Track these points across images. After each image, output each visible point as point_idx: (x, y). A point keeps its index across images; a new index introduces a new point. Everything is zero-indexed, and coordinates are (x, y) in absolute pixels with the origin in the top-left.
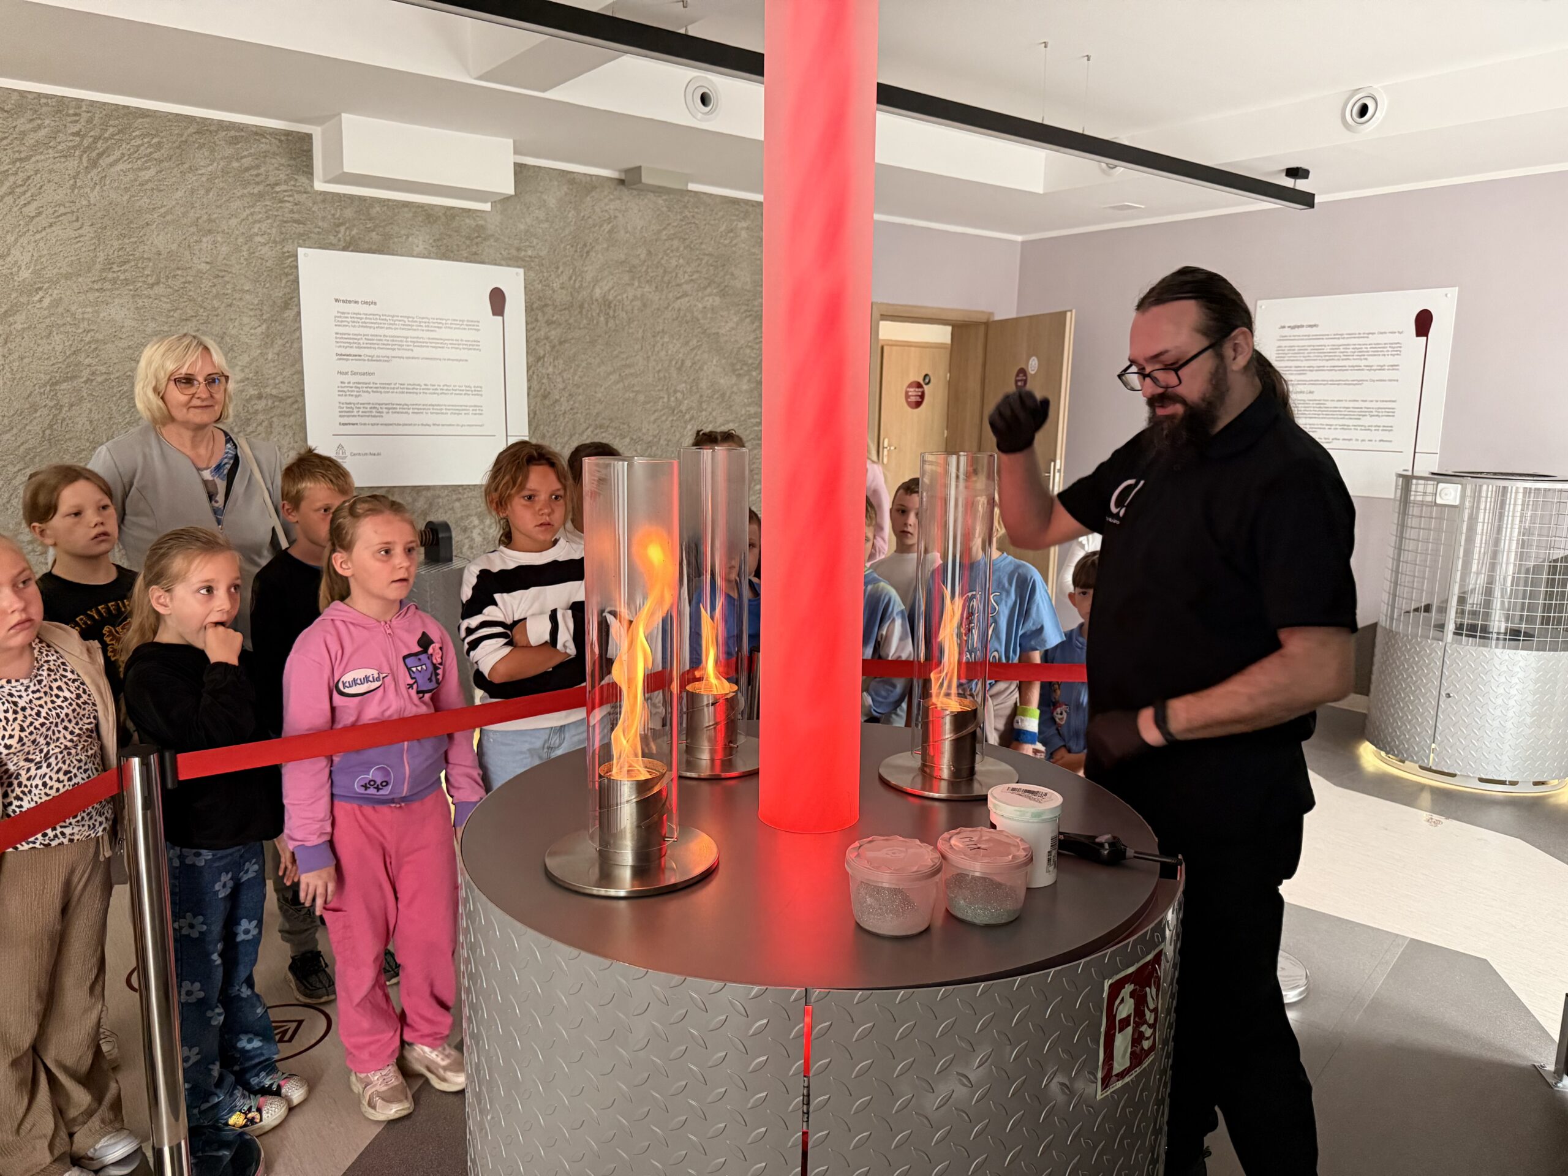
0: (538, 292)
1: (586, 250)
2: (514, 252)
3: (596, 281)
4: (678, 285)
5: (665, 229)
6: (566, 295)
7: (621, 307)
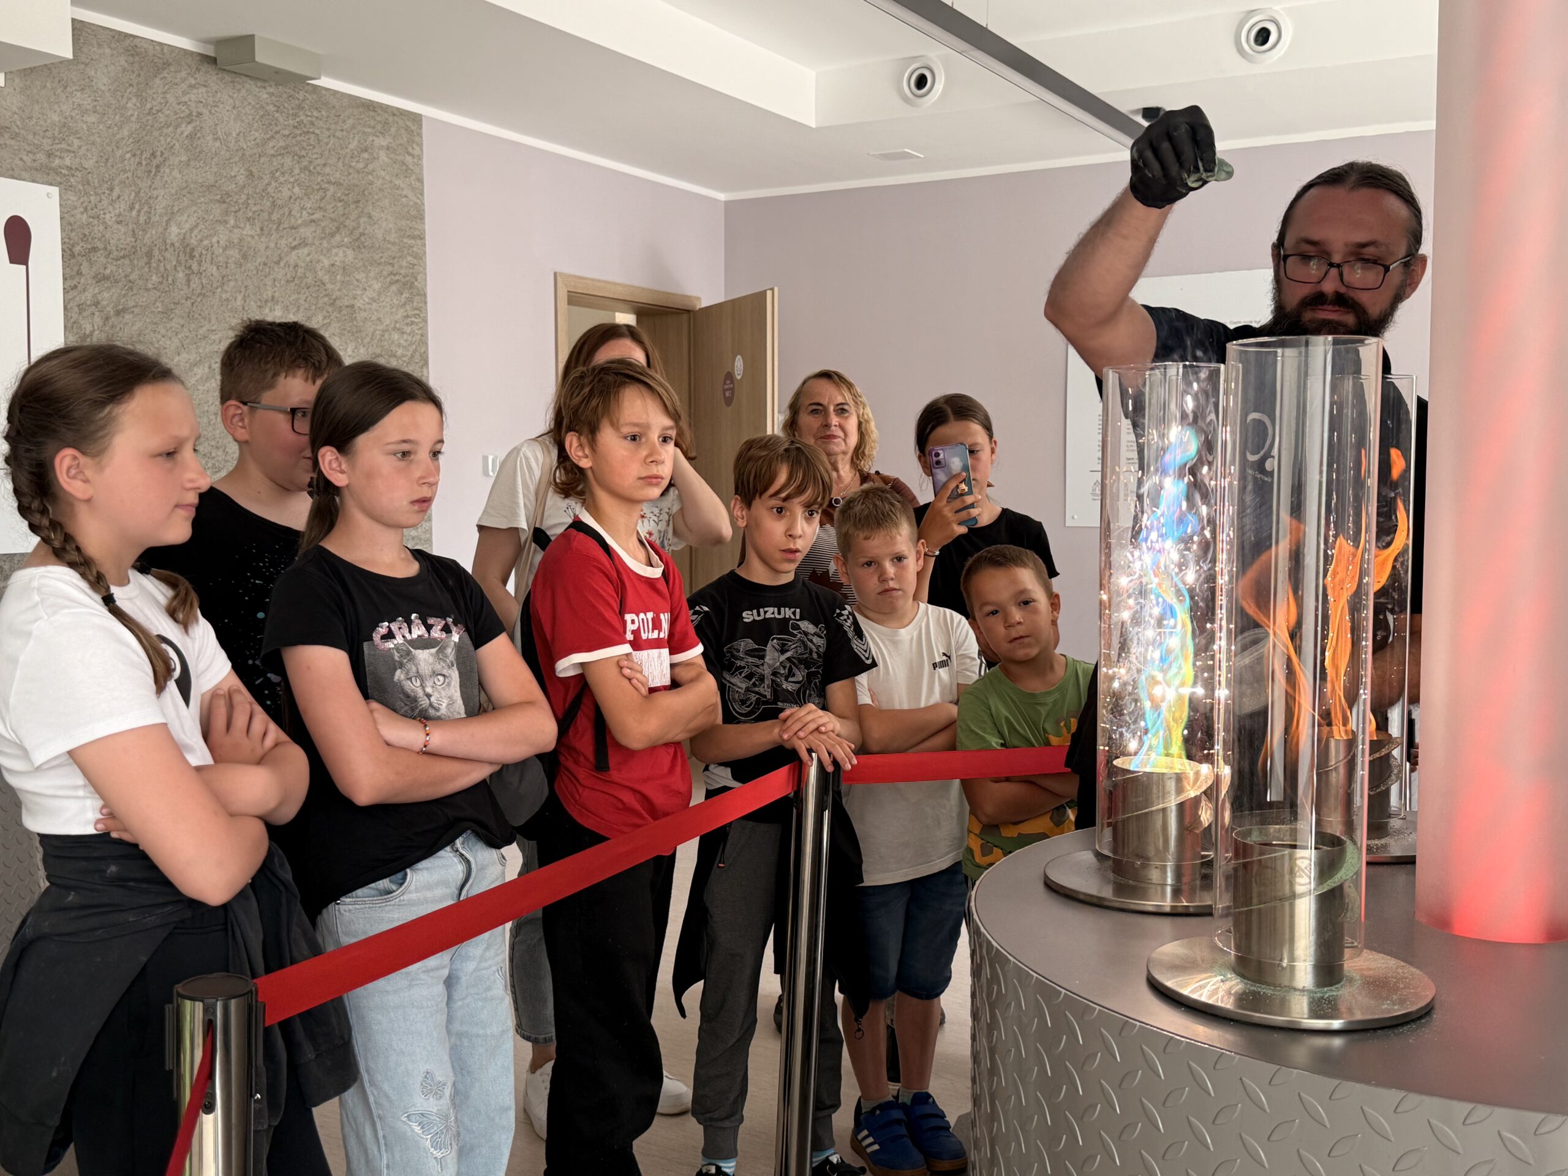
0: (82, 227)
1: (155, 162)
2: (42, 157)
3: (171, 215)
4: (292, 228)
5: (273, 137)
6: (125, 234)
7: (209, 256)
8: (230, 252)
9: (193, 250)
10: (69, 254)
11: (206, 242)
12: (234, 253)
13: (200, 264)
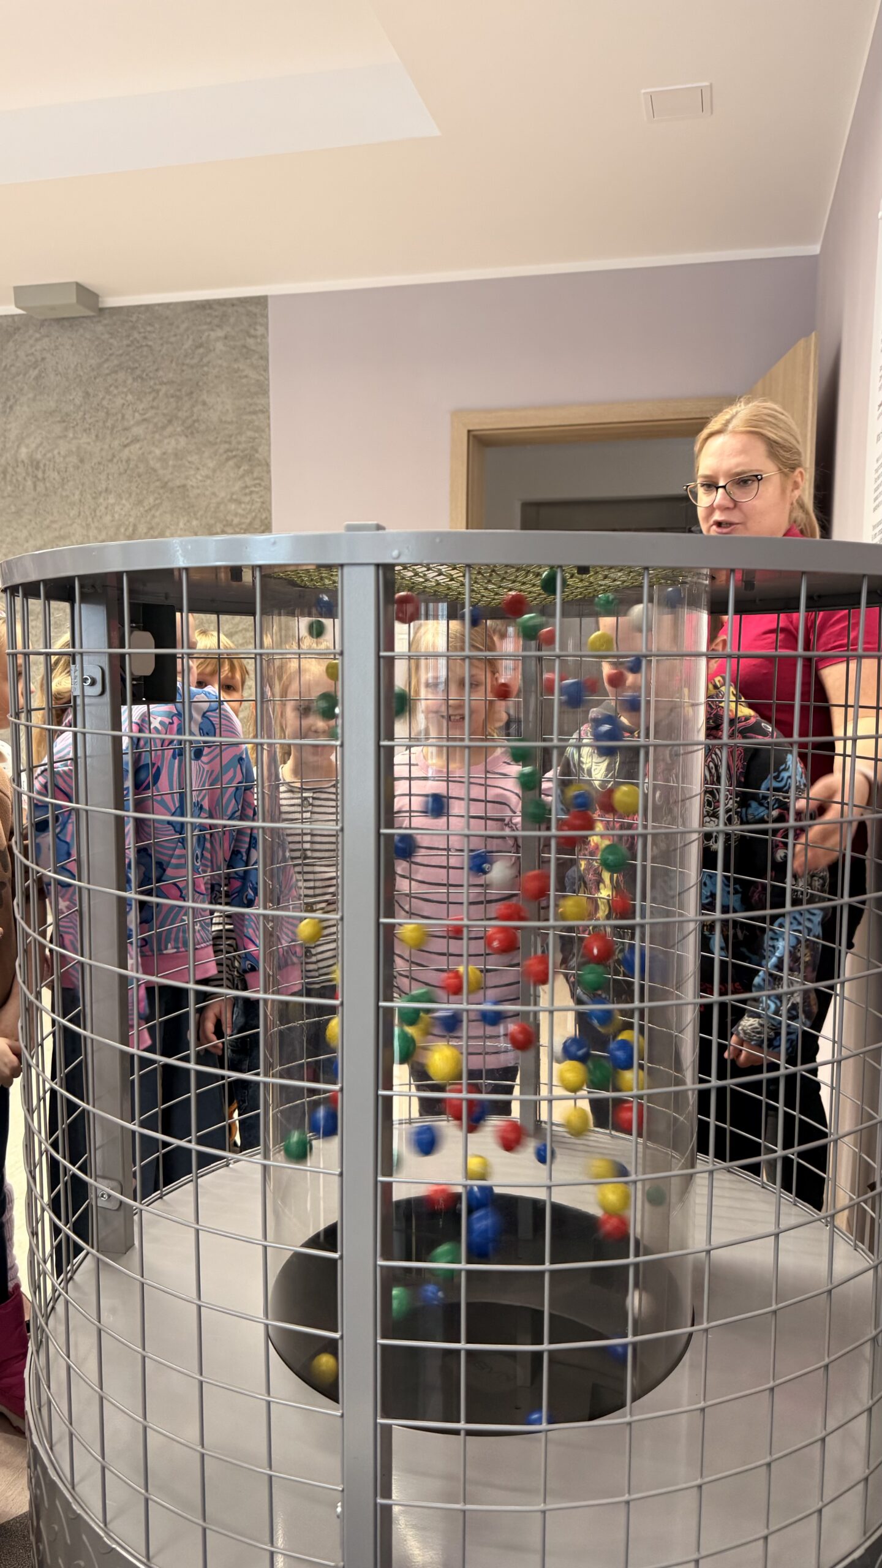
7: (51, 466)
8: (68, 459)
9: (38, 463)
11: (49, 455)
12: (74, 459)
13: (44, 472)
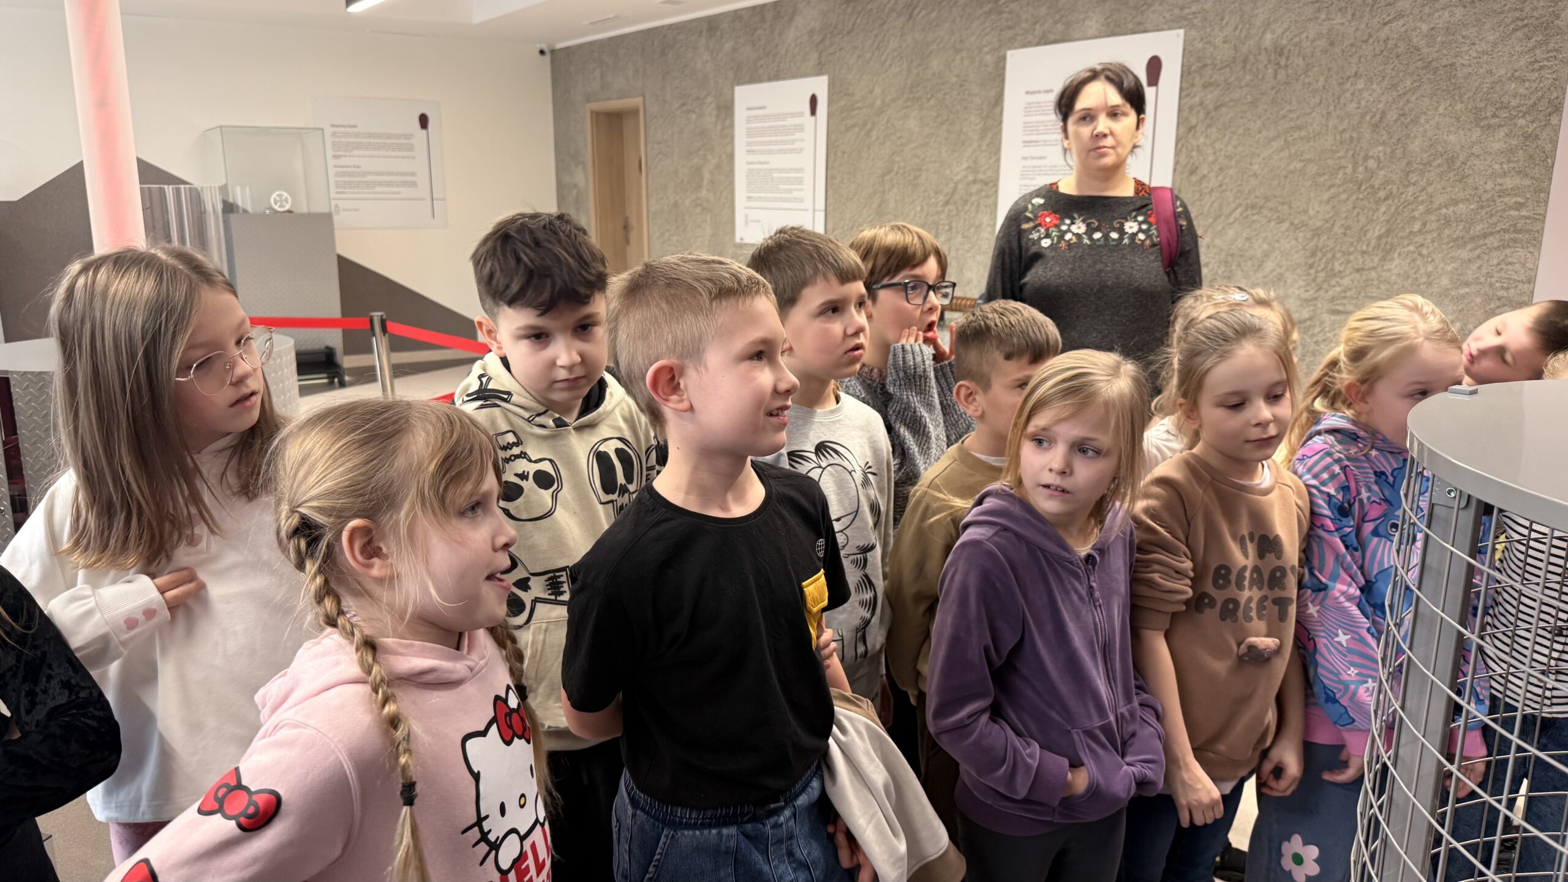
0: (1198, 52)
2: (1177, 11)
3: (1267, 25)
6: (1229, 49)
7: (1297, 51)
8: (1316, 43)
9: (1282, 49)
10: (1186, 73)
11: (1296, 40)
12: (1323, 43)
